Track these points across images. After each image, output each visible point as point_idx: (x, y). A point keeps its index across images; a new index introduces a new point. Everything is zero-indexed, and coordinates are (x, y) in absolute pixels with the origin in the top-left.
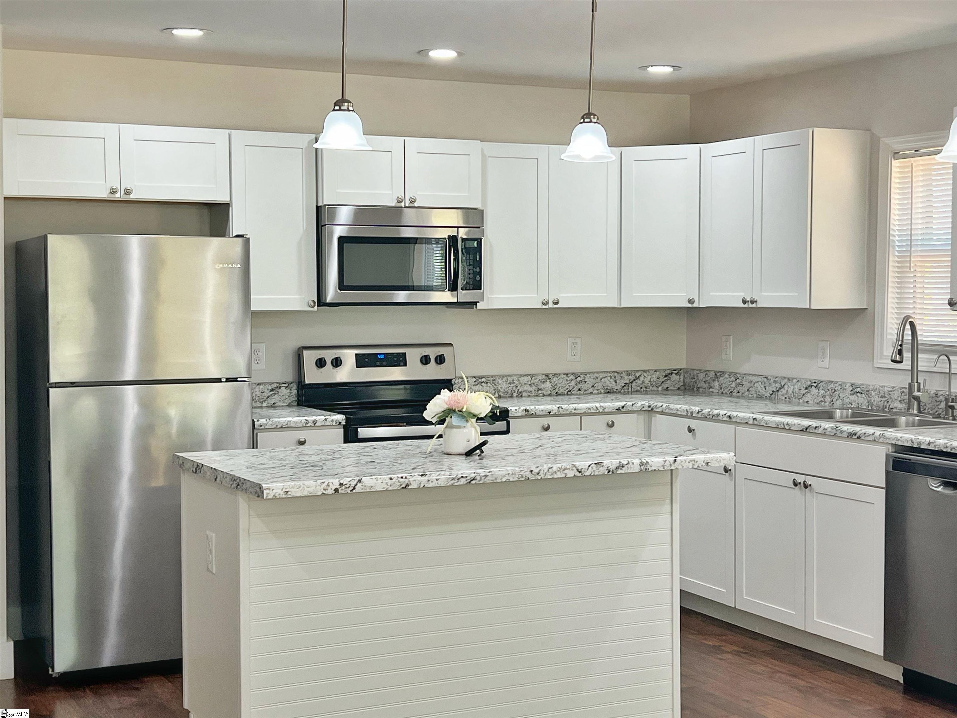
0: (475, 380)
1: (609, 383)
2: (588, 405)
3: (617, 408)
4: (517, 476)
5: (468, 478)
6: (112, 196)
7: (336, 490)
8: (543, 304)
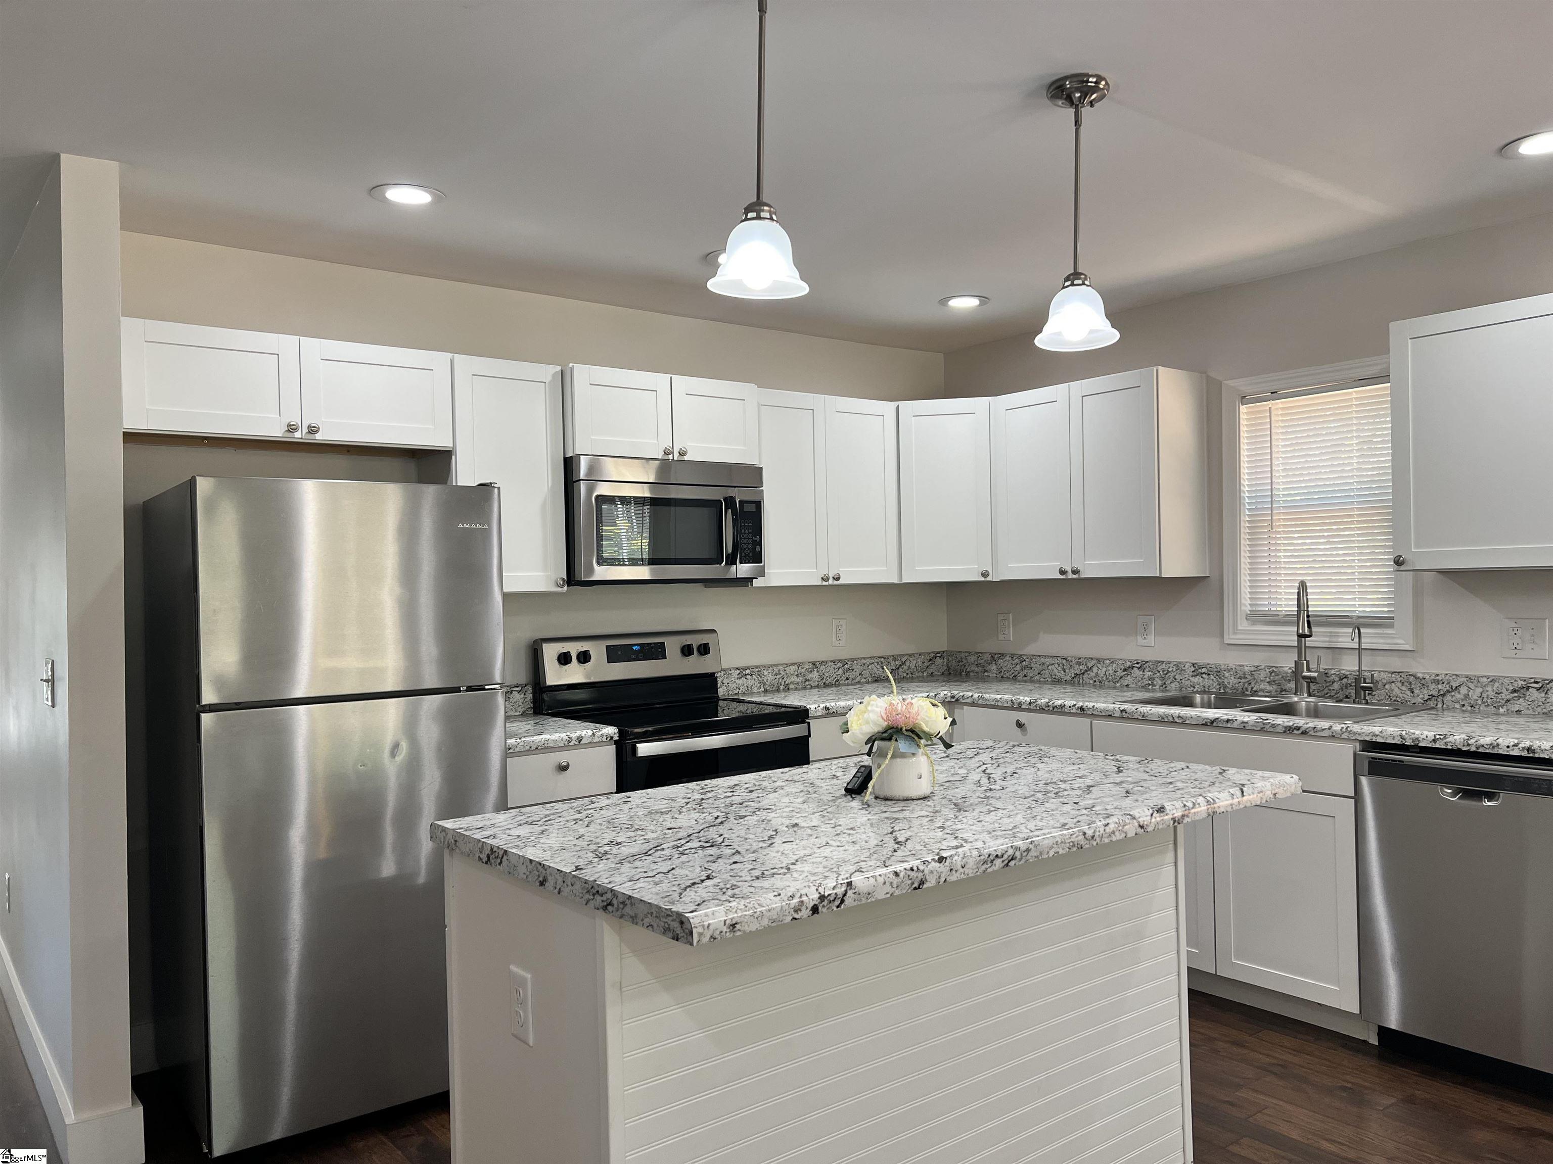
4: (1068, 845)
5: (1005, 856)
6: (290, 435)
7: (815, 910)
8: (823, 579)
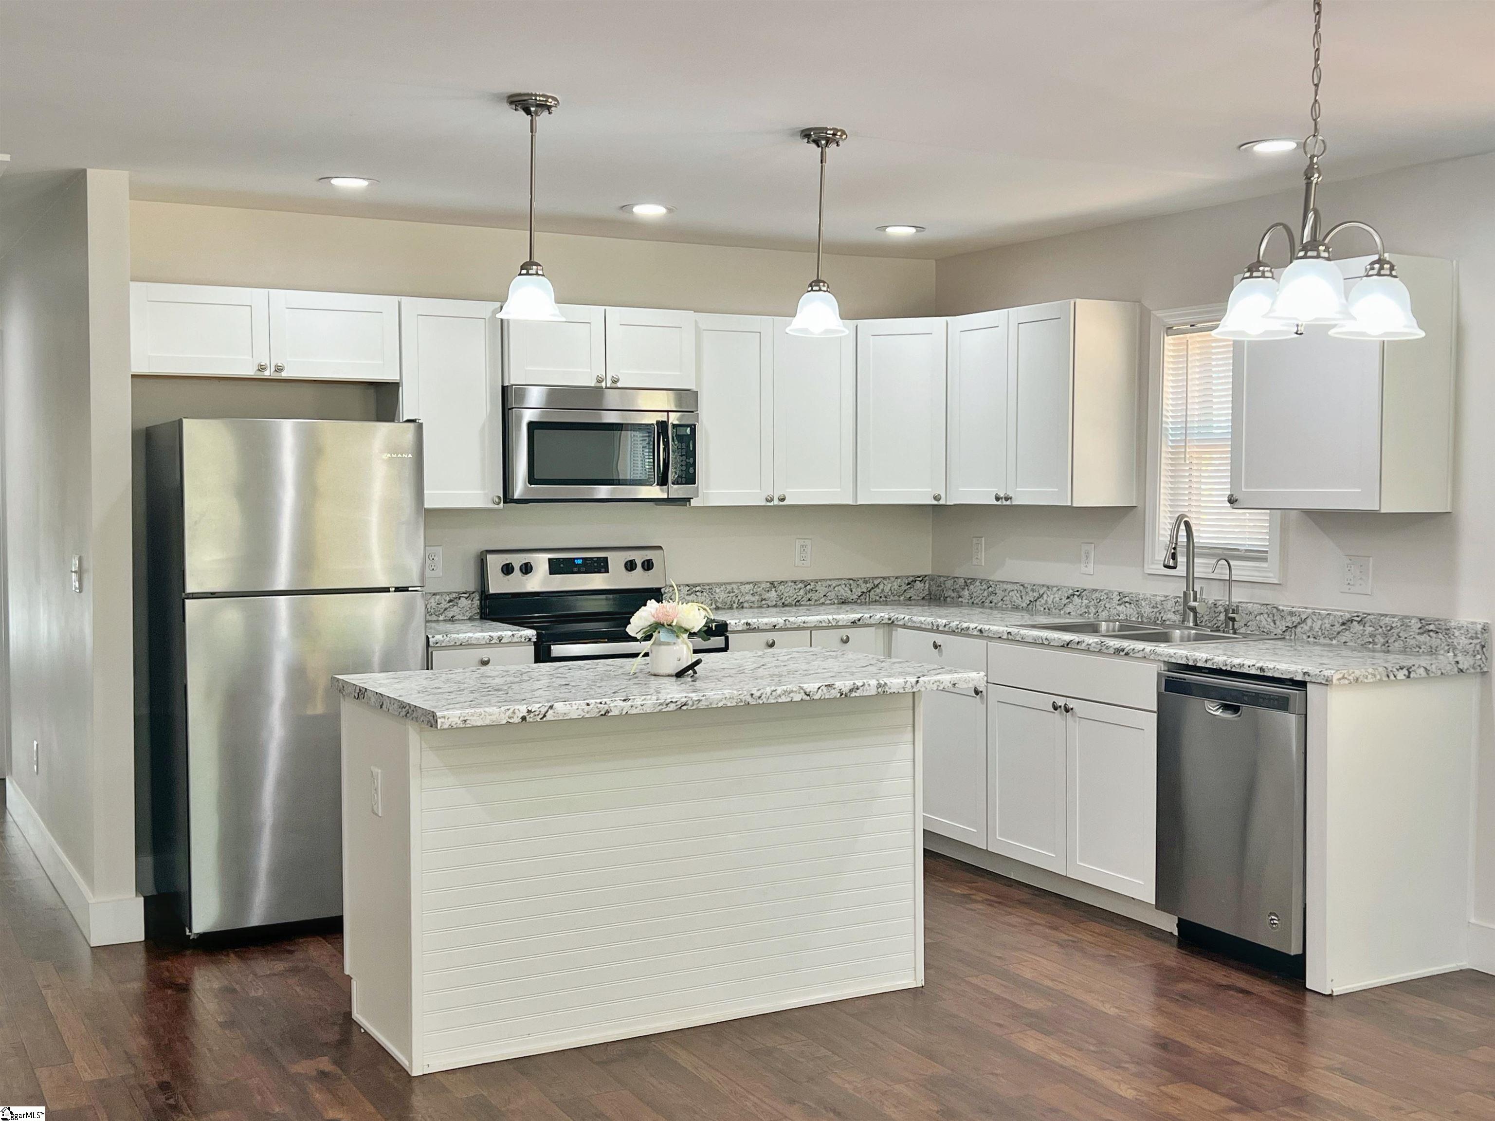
0: (688, 588)
1: (844, 592)
2: (818, 618)
3: (853, 621)
4: (736, 701)
5: (679, 703)
6: (260, 373)
7: (524, 718)
8: (767, 500)
